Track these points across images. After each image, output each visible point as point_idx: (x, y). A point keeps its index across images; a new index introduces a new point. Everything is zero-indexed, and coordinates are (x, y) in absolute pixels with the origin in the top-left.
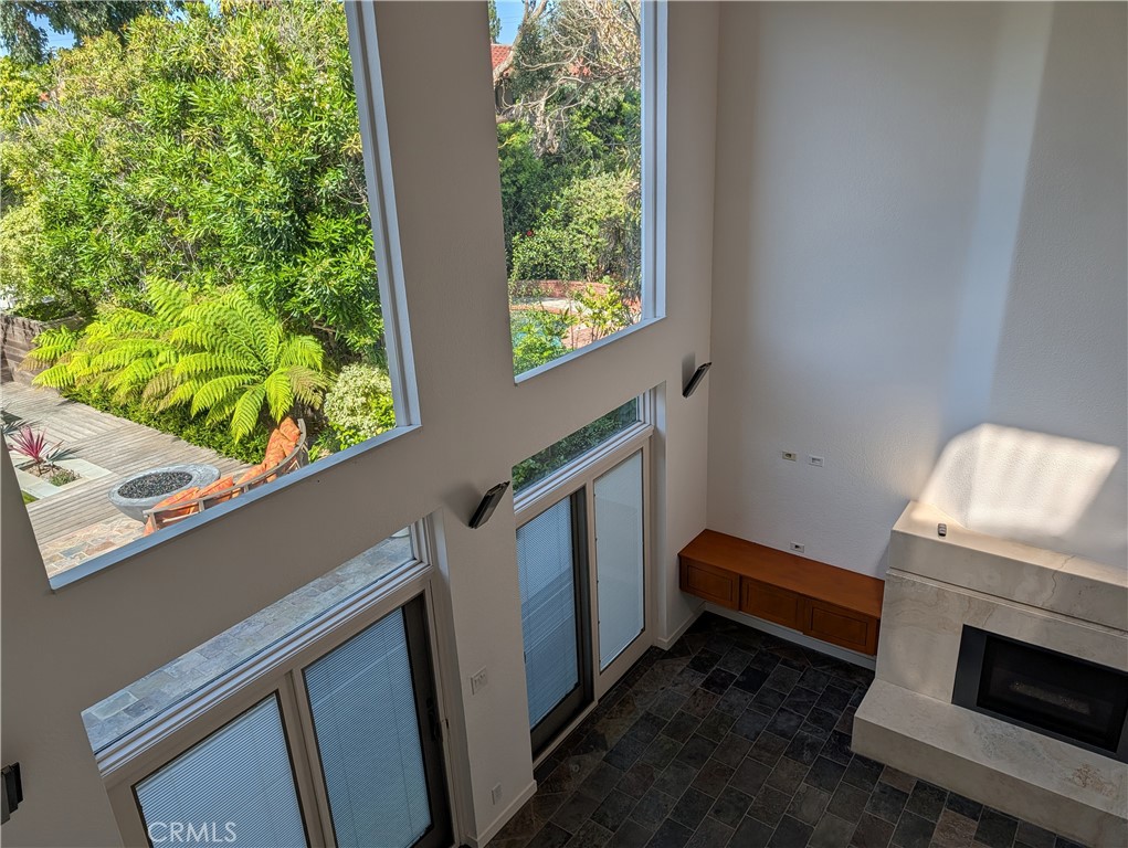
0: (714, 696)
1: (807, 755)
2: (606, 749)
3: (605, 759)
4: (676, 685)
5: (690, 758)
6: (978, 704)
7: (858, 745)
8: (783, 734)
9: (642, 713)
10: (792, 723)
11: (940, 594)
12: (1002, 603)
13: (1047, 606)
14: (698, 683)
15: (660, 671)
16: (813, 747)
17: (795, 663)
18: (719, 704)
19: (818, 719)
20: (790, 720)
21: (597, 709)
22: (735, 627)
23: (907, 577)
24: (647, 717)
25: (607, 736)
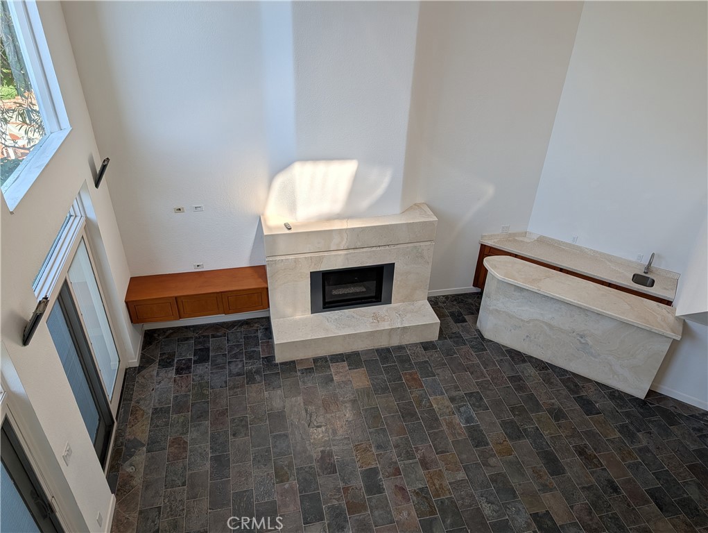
0: (187, 376)
1: (257, 377)
2: (144, 445)
3: (148, 451)
4: (160, 382)
5: (199, 417)
6: (324, 308)
7: (280, 357)
8: (239, 374)
9: (151, 411)
10: (240, 366)
11: (296, 261)
12: (326, 254)
13: (346, 247)
14: (172, 373)
15: (143, 380)
16: (258, 372)
17: (219, 334)
18: (193, 379)
19: (251, 356)
20: (237, 365)
21: (118, 427)
22: (171, 331)
23: (278, 258)
24: (156, 411)
25: (138, 438)
